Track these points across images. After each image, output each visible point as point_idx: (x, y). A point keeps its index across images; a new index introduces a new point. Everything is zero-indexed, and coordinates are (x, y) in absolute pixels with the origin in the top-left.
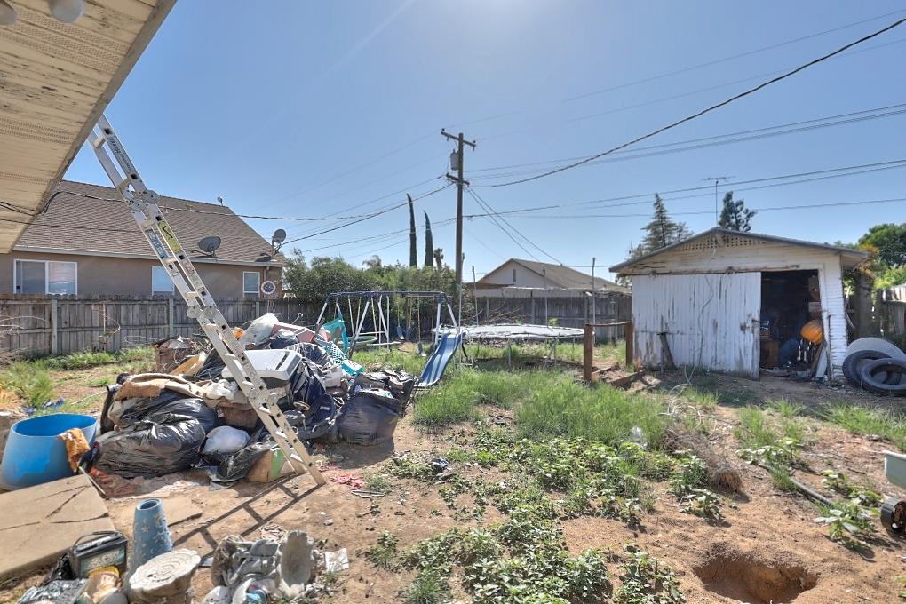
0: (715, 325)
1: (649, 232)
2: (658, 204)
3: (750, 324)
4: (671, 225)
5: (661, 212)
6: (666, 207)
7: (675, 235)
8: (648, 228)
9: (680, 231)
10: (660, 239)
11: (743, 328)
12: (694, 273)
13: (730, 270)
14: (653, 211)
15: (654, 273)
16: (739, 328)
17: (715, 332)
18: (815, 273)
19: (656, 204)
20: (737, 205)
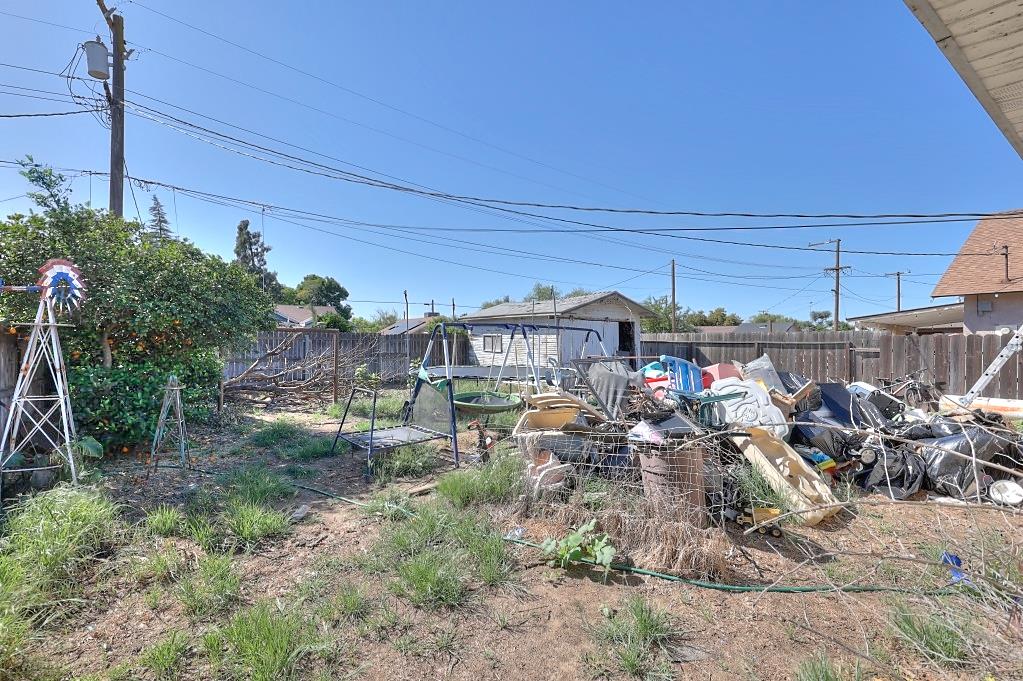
12: (591, 319)
15: (572, 317)
18: (632, 325)
20: (254, 237)
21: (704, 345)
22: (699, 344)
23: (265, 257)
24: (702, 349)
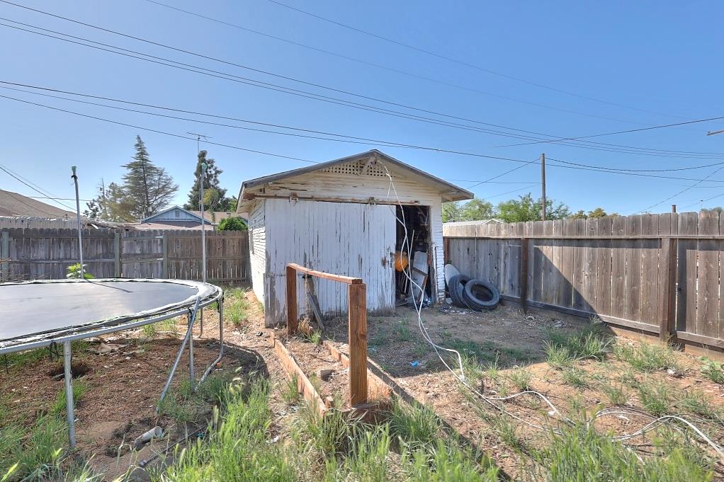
0: (361, 261)
1: (130, 171)
2: (140, 145)
3: (389, 259)
4: (152, 168)
5: (142, 153)
6: (148, 151)
7: (156, 178)
8: (129, 166)
9: (161, 175)
10: (141, 179)
11: (384, 263)
12: (338, 201)
13: (371, 201)
14: (135, 152)
15: (295, 196)
16: (380, 264)
17: (360, 268)
18: (425, 210)
19: (137, 145)
20: (209, 163)
21: (550, 242)
22: (539, 241)
23: (218, 178)
24: (546, 250)
